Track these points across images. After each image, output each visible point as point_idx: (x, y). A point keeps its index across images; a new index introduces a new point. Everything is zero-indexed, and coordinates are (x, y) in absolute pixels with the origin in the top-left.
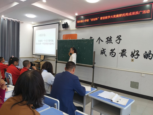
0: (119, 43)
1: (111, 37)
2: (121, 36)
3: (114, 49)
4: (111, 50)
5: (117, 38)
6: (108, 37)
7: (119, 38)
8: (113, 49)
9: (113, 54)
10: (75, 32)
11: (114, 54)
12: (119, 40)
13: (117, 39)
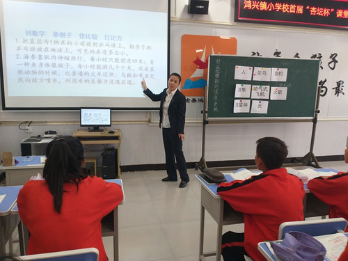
0: (333, 69)
1: (320, 54)
2: (336, 55)
3: (326, 81)
4: (320, 83)
5: (331, 57)
6: (316, 55)
7: (334, 58)
8: (323, 80)
9: (322, 91)
10: (228, 31)
11: (324, 89)
12: (333, 63)
13: (331, 60)
